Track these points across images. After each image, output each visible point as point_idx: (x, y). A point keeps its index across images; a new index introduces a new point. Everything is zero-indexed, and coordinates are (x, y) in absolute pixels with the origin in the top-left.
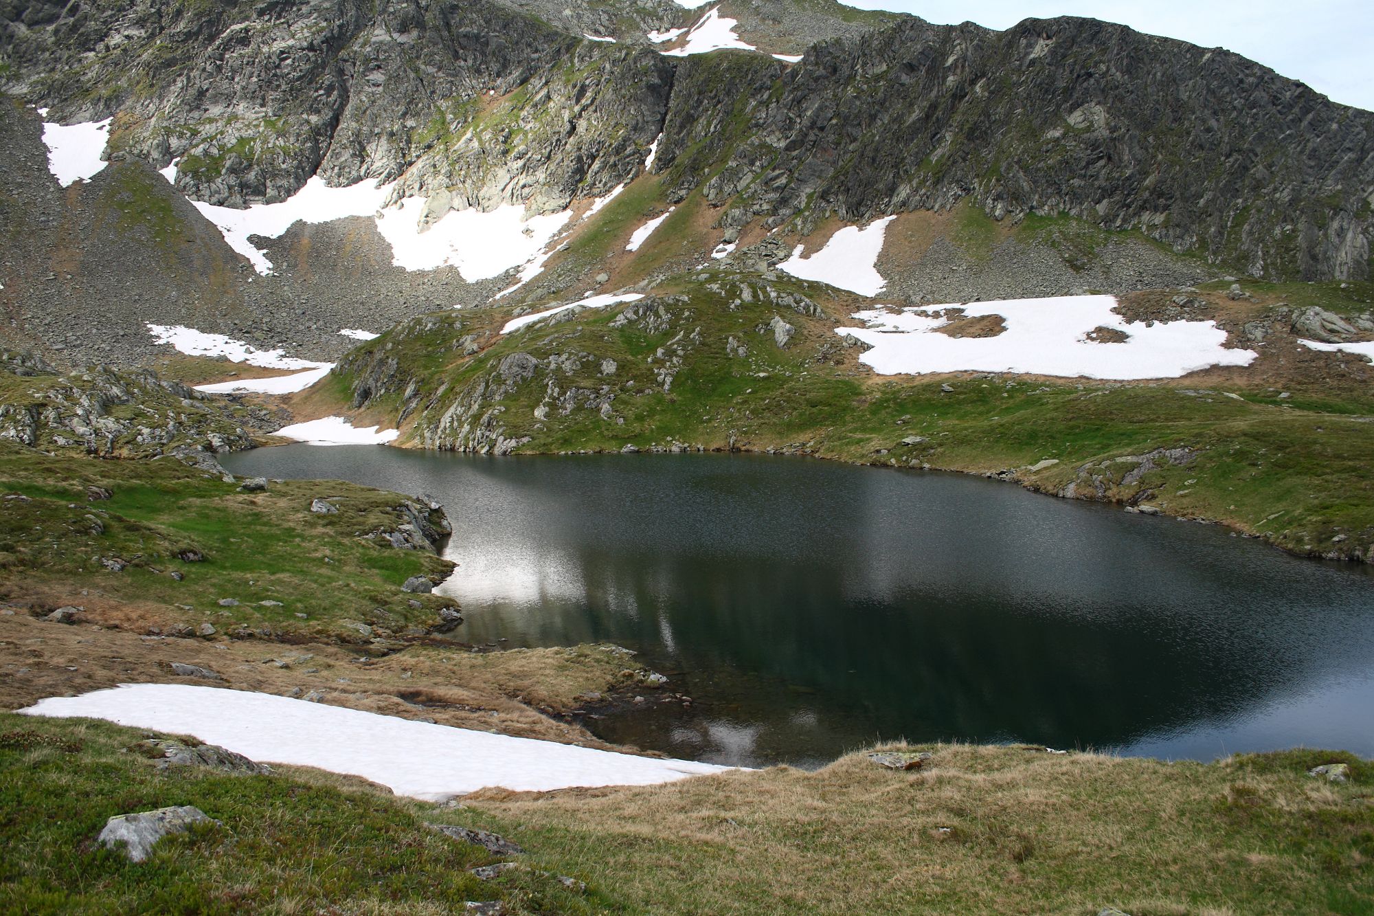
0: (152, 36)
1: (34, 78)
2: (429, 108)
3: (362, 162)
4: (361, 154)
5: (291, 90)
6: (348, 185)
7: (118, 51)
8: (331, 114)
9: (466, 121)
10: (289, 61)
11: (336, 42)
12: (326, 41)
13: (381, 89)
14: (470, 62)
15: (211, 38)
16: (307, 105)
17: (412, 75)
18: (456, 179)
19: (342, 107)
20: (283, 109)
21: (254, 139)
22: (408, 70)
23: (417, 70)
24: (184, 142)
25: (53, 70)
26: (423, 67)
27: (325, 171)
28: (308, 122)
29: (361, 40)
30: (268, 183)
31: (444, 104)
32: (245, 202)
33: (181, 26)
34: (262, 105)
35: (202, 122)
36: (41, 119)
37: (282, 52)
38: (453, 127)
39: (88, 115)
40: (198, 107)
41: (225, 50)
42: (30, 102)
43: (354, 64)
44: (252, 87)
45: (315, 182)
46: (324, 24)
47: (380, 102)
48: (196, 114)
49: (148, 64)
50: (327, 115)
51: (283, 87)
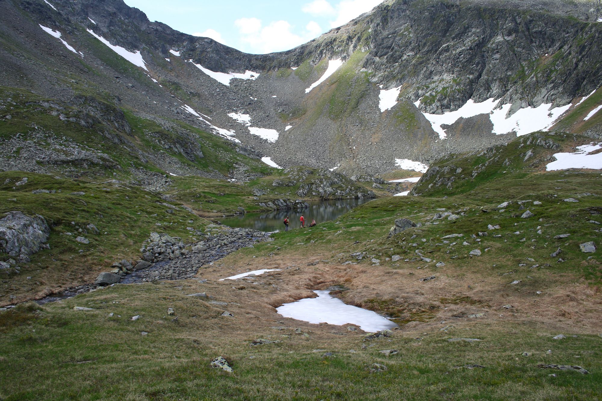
0: (416, 54)
1: (380, 75)
2: (518, 66)
3: (488, 92)
4: (488, 89)
5: (463, 66)
6: (482, 102)
7: (405, 62)
8: (478, 74)
9: (533, 69)
10: (462, 56)
11: (480, 45)
12: (477, 45)
13: (498, 61)
14: (537, 43)
15: (436, 51)
16: (469, 71)
17: (511, 53)
18: (525, 95)
19: (483, 70)
20: (460, 74)
21: (448, 87)
22: (510, 51)
23: (514, 51)
24: (423, 91)
25: (385, 71)
26: (516, 49)
27: (474, 97)
28: (469, 78)
29: (491, 42)
30: (452, 104)
31: (524, 63)
32: (442, 112)
33: (426, 49)
34: (453, 74)
35: (430, 83)
36: (380, 89)
37: (460, 53)
38: (527, 73)
39: (394, 85)
40: (430, 78)
41: (440, 55)
42: (378, 83)
43: (488, 52)
44: (449, 68)
45: (470, 102)
46: (477, 38)
47: (497, 66)
48: (429, 80)
49: (414, 64)
50: (476, 74)
51: (460, 66)
